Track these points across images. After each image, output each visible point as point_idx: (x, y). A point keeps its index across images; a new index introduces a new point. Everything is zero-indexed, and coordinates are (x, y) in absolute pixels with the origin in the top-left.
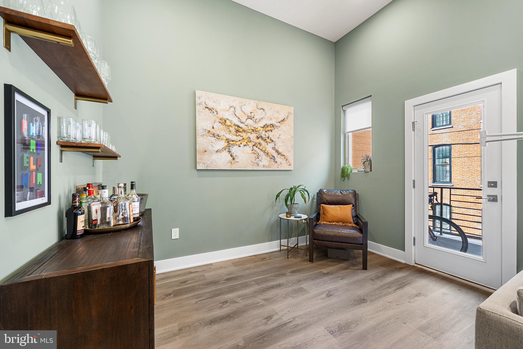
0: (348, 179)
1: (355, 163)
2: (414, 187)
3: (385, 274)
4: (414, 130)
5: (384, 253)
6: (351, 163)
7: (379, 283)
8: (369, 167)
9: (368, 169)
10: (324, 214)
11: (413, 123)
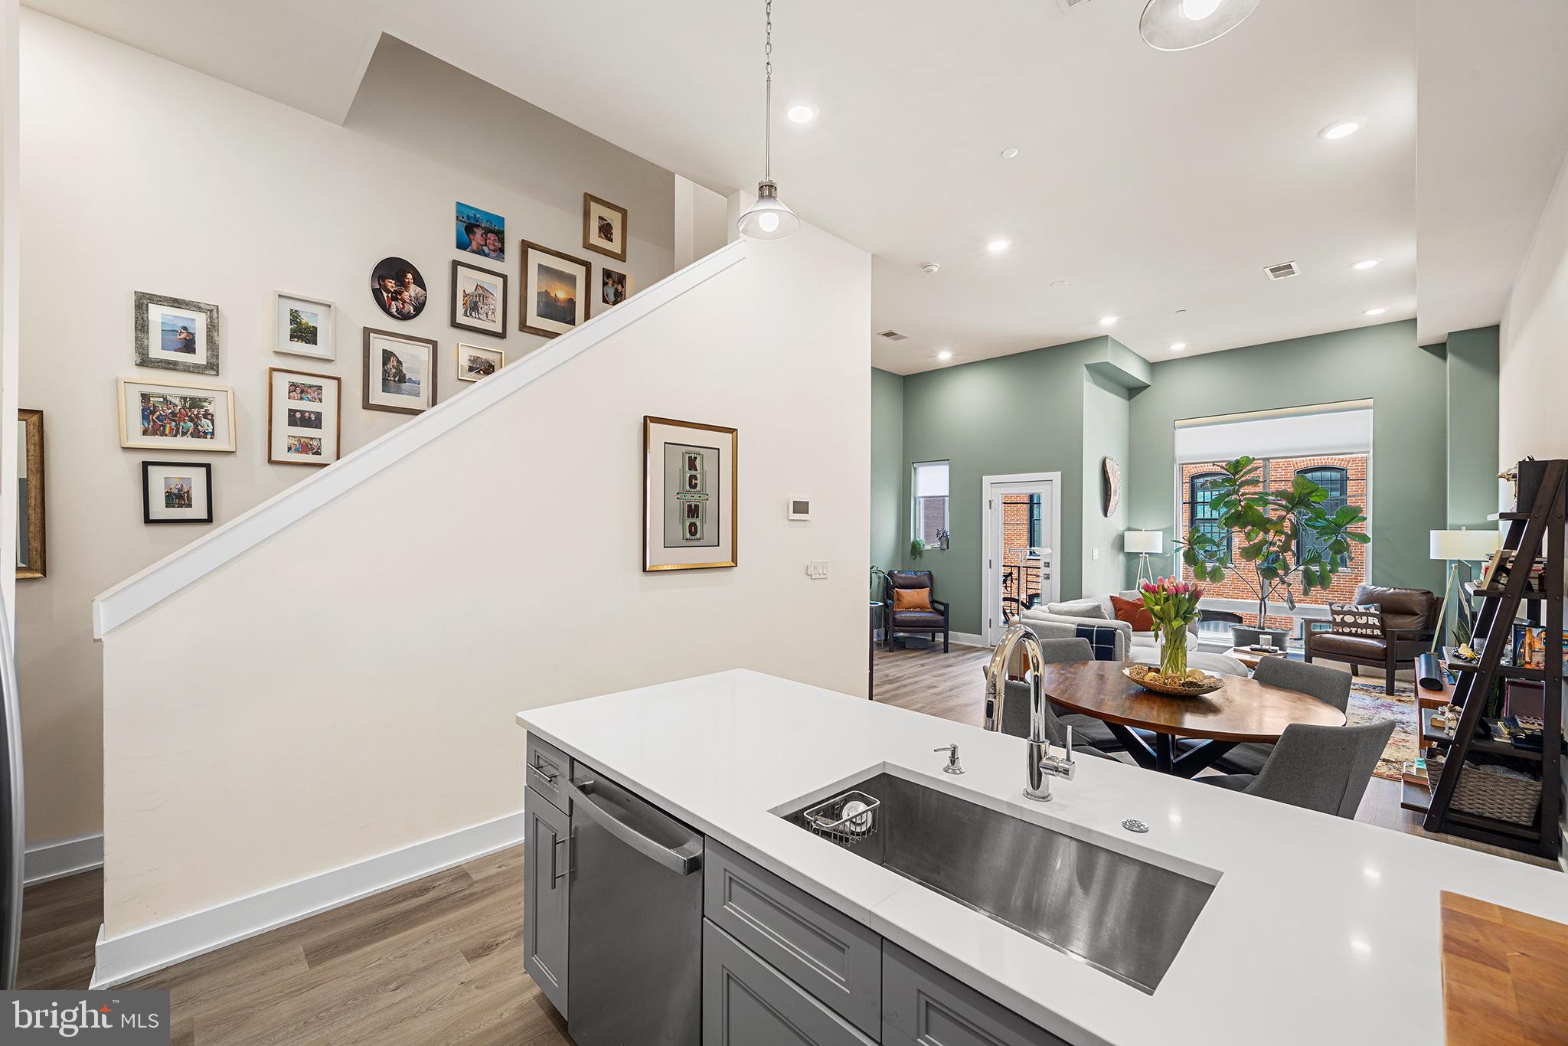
0: (921, 557)
1: (927, 535)
2: (990, 567)
3: (964, 654)
4: (990, 508)
5: (961, 641)
6: (922, 537)
7: (960, 658)
8: (946, 543)
9: (945, 546)
10: (899, 600)
11: (990, 501)
